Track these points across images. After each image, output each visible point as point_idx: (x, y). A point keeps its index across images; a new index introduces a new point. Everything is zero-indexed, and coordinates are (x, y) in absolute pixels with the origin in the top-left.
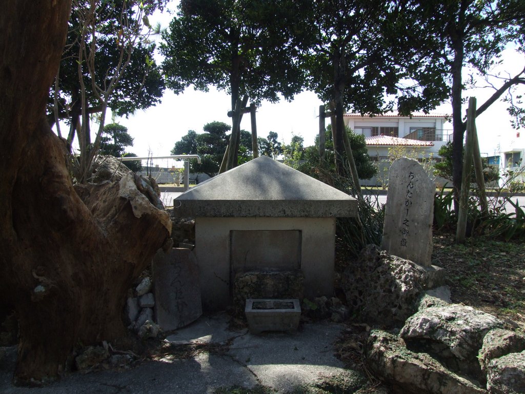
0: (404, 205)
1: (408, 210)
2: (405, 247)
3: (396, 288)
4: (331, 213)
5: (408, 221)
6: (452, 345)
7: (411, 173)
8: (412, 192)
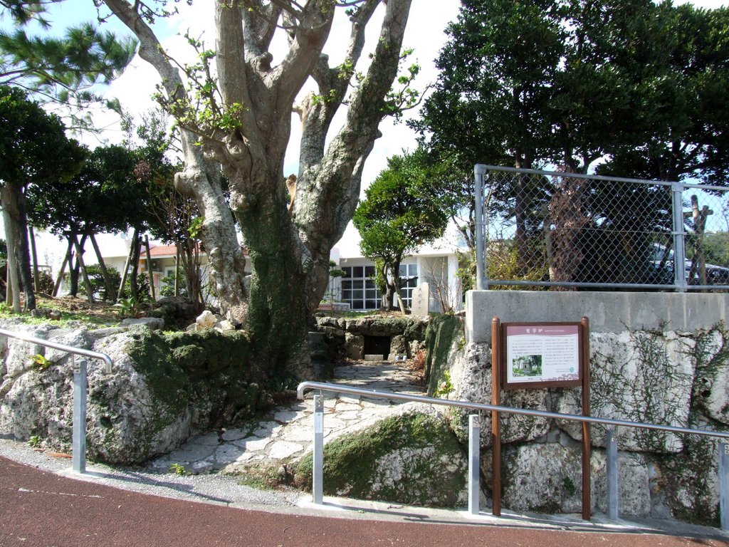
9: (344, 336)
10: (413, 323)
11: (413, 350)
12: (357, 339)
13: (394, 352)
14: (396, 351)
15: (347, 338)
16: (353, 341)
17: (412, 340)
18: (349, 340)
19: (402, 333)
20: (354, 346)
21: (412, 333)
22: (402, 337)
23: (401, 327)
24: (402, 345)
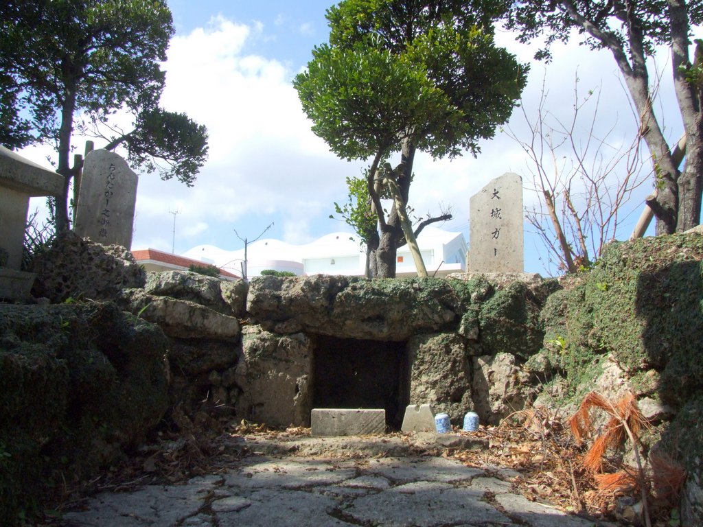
0: (103, 196)
1: (108, 200)
2: (105, 237)
3: (117, 264)
4: (38, 183)
5: (108, 211)
6: (203, 289)
7: (112, 165)
8: (113, 183)
9: (239, 337)
10: (491, 291)
11: (498, 388)
12: (283, 347)
13: (424, 397)
14: (432, 395)
15: (247, 344)
16: (267, 354)
17: (490, 353)
18: (253, 350)
19: (452, 326)
20: (271, 374)
21: (491, 325)
22: (454, 341)
23: (447, 306)
24: (453, 371)
